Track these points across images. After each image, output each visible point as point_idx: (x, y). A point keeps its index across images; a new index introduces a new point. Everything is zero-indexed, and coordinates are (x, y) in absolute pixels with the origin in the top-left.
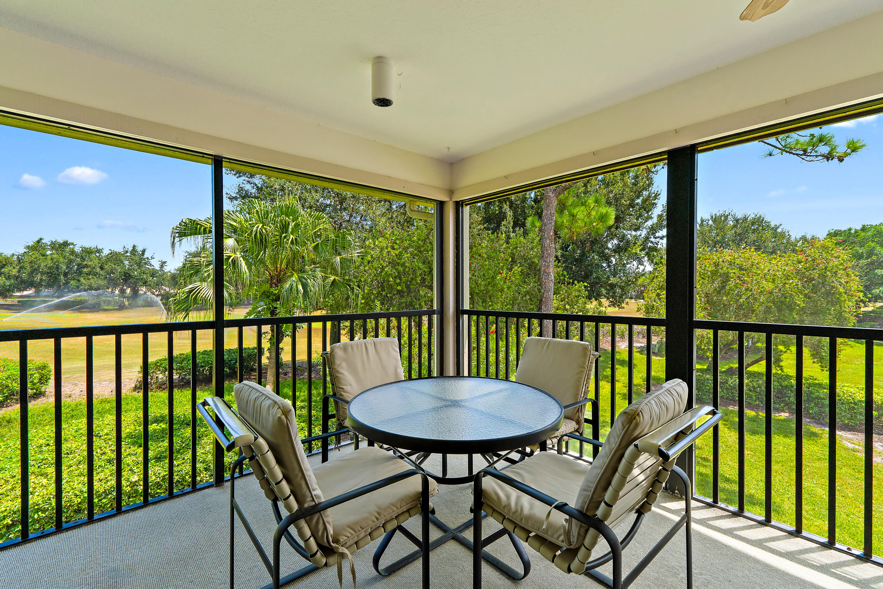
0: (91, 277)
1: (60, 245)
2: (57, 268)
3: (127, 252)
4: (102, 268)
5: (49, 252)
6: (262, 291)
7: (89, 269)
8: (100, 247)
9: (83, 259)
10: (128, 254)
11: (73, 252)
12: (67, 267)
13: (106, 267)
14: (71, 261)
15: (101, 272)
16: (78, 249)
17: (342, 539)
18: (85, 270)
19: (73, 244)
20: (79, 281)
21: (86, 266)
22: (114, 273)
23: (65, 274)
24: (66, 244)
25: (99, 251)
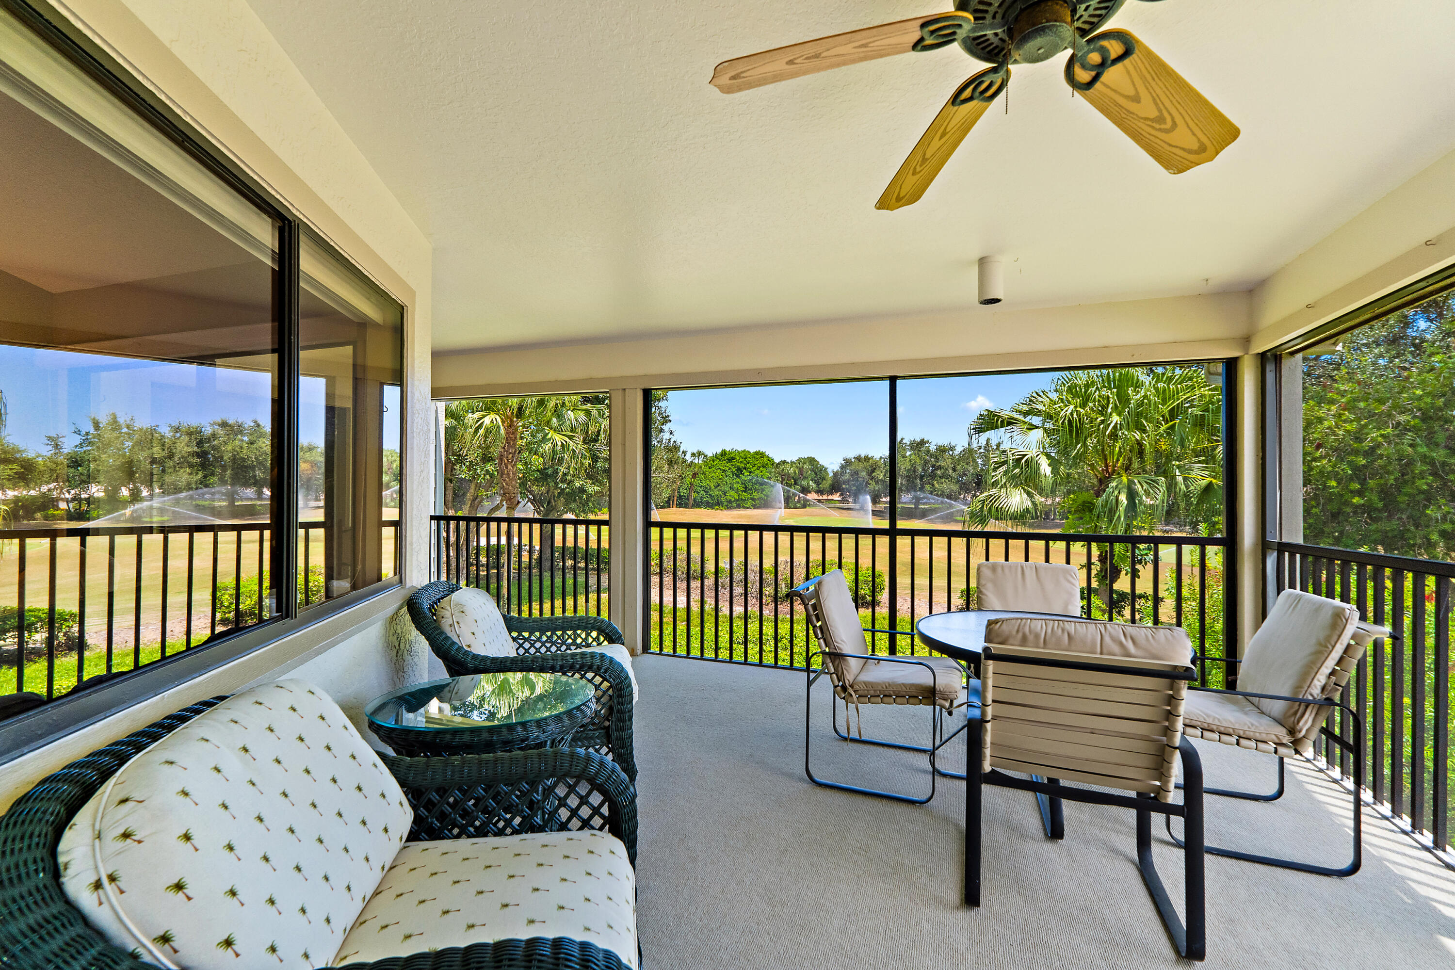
0: (943, 480)
1: (918, 444)
2: (914, 471)
3: (980, 448)
4: (954, 470)
5: (908, 453)
6: (1080, 501)
7: (943, 471)
8: (953, 444)
9: (937, 460)
10: (982, 450)
11: (928, 451)
12: (924, 469)
13: (958, 468)
14: (926, 462)
15: (954, 474)
16: (933, 448)
17: (856, 687)
18: (939, 472)
19: (928, 442)
20: (933, 485)
21: (940, 467)
22: (965, 475)
23: (922, 477)
24: (923, 442)
25: (952, 448)
